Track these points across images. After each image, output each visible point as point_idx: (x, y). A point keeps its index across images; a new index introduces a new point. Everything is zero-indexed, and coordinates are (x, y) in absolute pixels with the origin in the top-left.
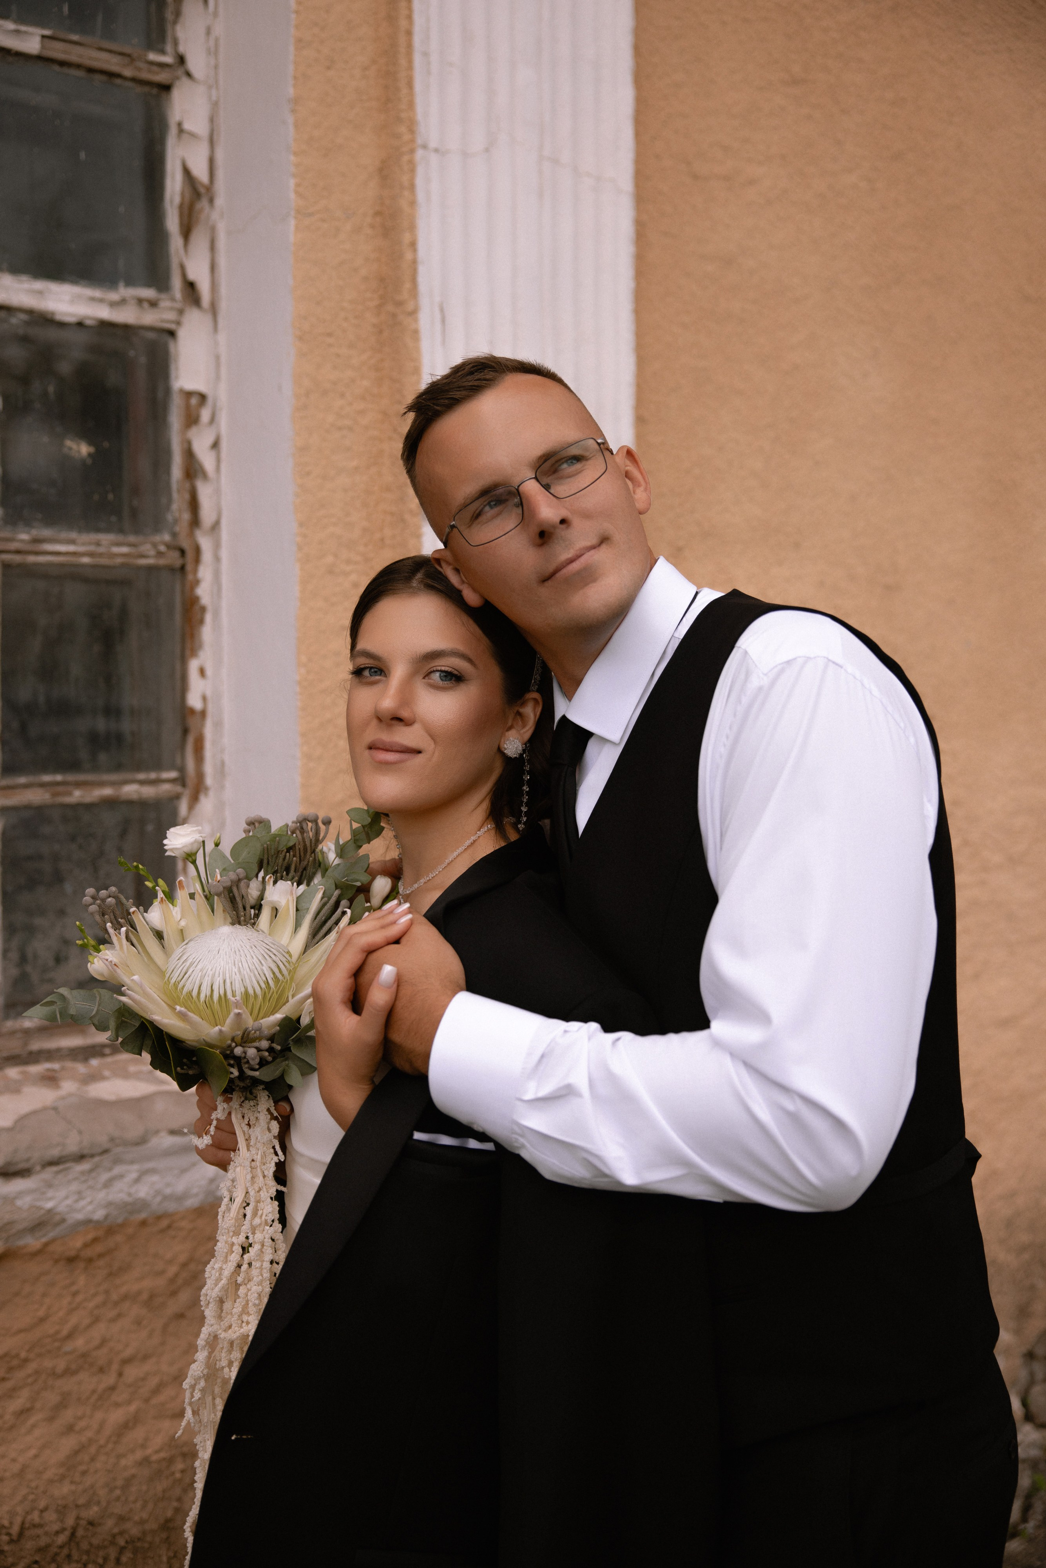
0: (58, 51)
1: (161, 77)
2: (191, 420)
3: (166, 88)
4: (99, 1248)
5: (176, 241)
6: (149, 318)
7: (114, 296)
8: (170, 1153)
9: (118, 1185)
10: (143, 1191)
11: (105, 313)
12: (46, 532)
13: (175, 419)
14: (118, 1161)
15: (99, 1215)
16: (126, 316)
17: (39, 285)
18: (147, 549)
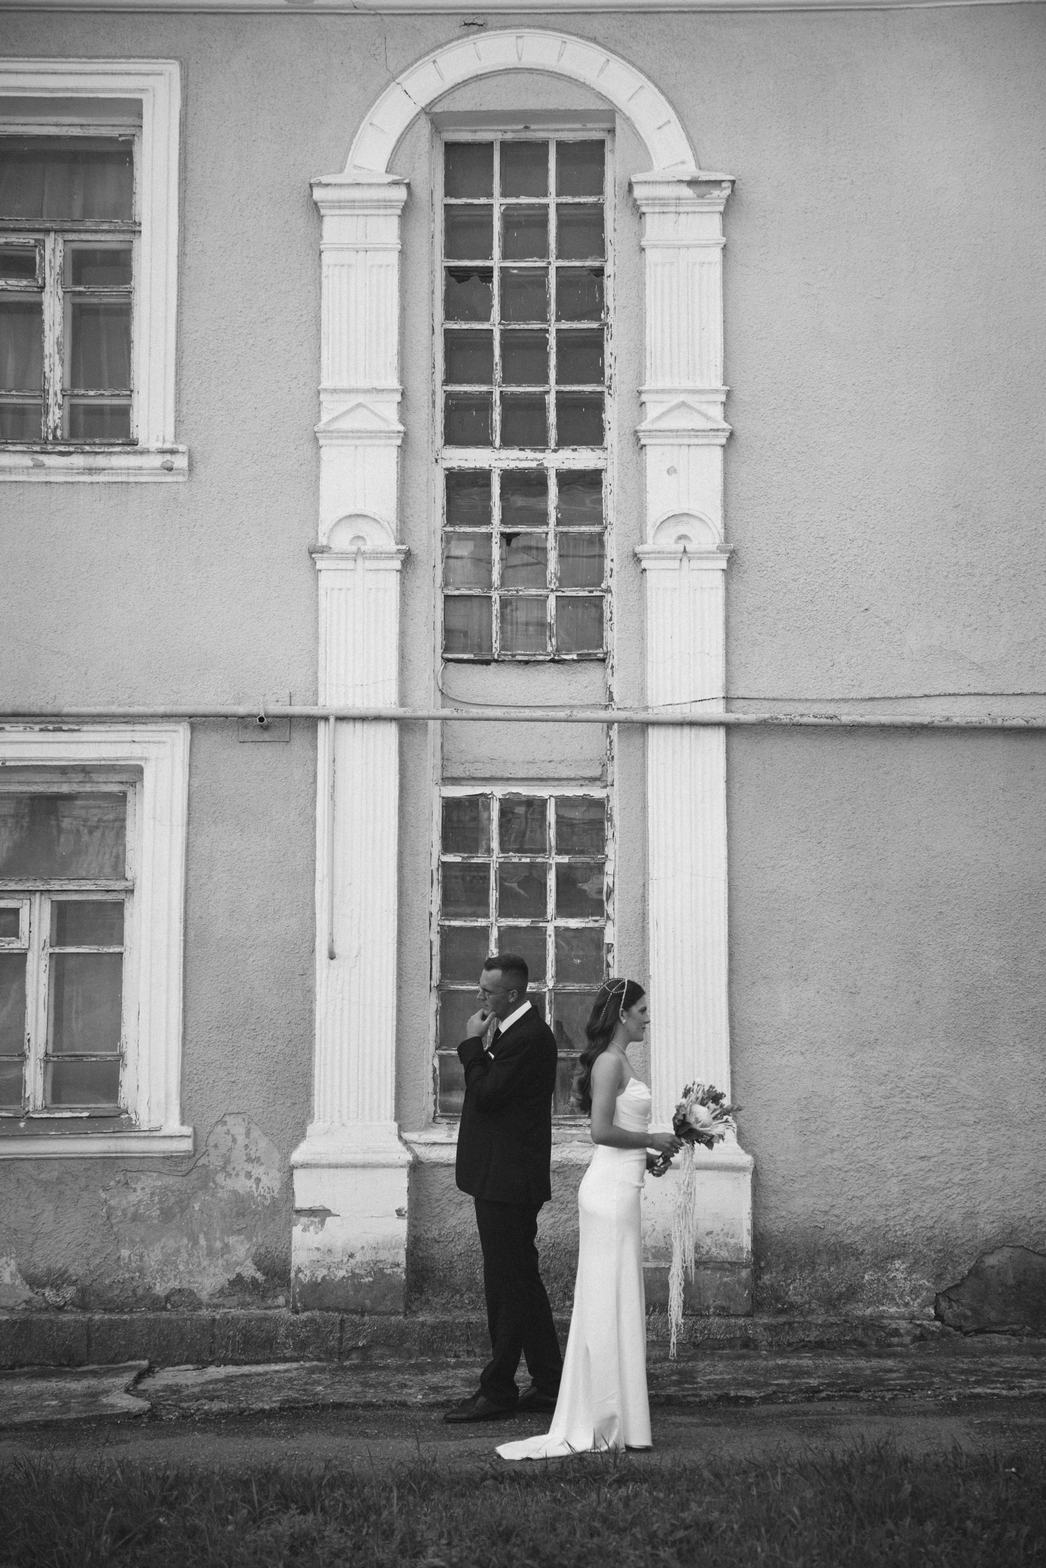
0: (573, 860)
1: (603, 861)
2: (609, 951)
3: (604, 863)
4: (560, 1170)
5: (605, 903)
6: (596, 925)
7: (587, 920)
8: (577, 1147)
9: (564, 1153)
10: (570, 1156)
11: (583, 925)
12: (567, 984)
13: (604, 951)
14: (564, 1146)
15: (559, 1160)
16: (591, 925)
17: (566, 920)
18: (595, 987)
